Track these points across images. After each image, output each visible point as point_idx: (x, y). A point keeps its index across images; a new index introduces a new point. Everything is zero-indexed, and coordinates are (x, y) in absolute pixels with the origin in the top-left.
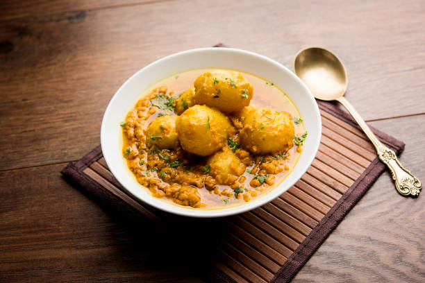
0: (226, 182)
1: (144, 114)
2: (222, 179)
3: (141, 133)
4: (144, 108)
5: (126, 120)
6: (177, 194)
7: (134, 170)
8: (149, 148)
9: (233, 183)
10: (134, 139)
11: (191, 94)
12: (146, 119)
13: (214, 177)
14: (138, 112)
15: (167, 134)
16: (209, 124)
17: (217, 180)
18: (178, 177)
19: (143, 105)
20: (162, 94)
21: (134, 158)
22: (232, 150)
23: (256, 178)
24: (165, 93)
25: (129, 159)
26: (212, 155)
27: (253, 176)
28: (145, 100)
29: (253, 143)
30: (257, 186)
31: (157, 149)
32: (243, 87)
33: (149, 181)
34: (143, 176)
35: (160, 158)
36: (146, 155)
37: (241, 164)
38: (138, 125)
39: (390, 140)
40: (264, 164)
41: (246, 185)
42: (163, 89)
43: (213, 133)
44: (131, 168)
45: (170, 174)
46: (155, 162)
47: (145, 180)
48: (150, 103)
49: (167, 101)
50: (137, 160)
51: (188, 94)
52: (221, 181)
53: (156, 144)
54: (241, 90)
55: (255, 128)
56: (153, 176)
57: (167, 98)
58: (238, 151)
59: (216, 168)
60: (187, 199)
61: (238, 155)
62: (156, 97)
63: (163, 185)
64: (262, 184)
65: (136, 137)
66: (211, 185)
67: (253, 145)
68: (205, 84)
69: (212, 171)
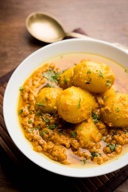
0: (86, 146)
1: (37, 83)
2: (84, 143)
3: (32, 98)
4: (37, 78)
5: (24, 86)
6: (51, 150)
7: (24, 126)
8: (37, 111)
9: (92, 148)
10: (27, 101)
11: (71, 74)
12: (37, 87)
13: (79, 141)
14: (33, 81)
15: (50, 103)
16: (79, 105)
17: (80, 144)
18: (53, 137)
19: (37, 76)
20: (52, 69)
21: (25, 116)
22: (94, 122)
23: (108, 146)
24: (53, 68)
25: (22, 117)
26: (80, 124)
27: (106, 144)
28: (39, 72)
29: (110, 121)
30: (108, 153)
31: (41, 113)
32: (108, 78)
33: (32, 137)
34: (29, 132)
35: (43, 120)
36: (33, 116)
37: (99, 133)
38: (31, 91)
40: (116, 136)
41: (101, 151)
42: (52, 66)
43: (82, 111)
44: (22, 124)
45: (48, 134)
46: (39, 122)
47: (30, 136)
48: (42, 75)
49: (54, 75)
50: (27, 119)
51: (69, 74)
52: (83, 145)
53: (41, 110)
54: (106, 80)
55: (113, 111)
56: (36, 134)
57: (55, 72)
58: (98, 124)
59: (81, 135)
60: (58, 157)
61: (98, 127)
62: (47, 71)
63: (42, 141)
64: (112, 152)
65: (28, 100)
66: (76, 147)
67: (109, 122)
68: (81, 73)
69: (78, 137)
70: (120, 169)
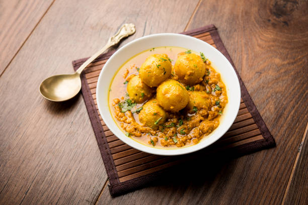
2: (206, 106)
3: (143, 128)
4: (124, 118)
5: (126, 131)
6: (201, 132)
7: (167, 145)
8: (158, 130)
12: (134, 121)
13: (202, 109)
14: (125, 122)
17: (205, 109)
18: (190, 126)
19: (122, 117)
23: (215, 91)
24: (119, 102)
28: (118, 114)
29: (199, 77)
30: (221, 94)
31: (163, 125)
34: (176, 143)
37: (202, 92)
39: (207, 28)
40: (210, 82)
42: (116, 101)
44: (165, 146)
45: (185, 129)
47: (180, 144)
49: (127, 104)
53: (161, 124)
55: (194, 70)
58: (195, 88)
59: (199, 104)
60: (209, 129)
61: (198, 90)
62: (120, 108)
63: (189, 136)
64: (221, 91)
65: (142, 133)
66: (206, 113)
67: (199, 79)
68: (154, 72)
69: (199, 108)
70: (241, 97)
